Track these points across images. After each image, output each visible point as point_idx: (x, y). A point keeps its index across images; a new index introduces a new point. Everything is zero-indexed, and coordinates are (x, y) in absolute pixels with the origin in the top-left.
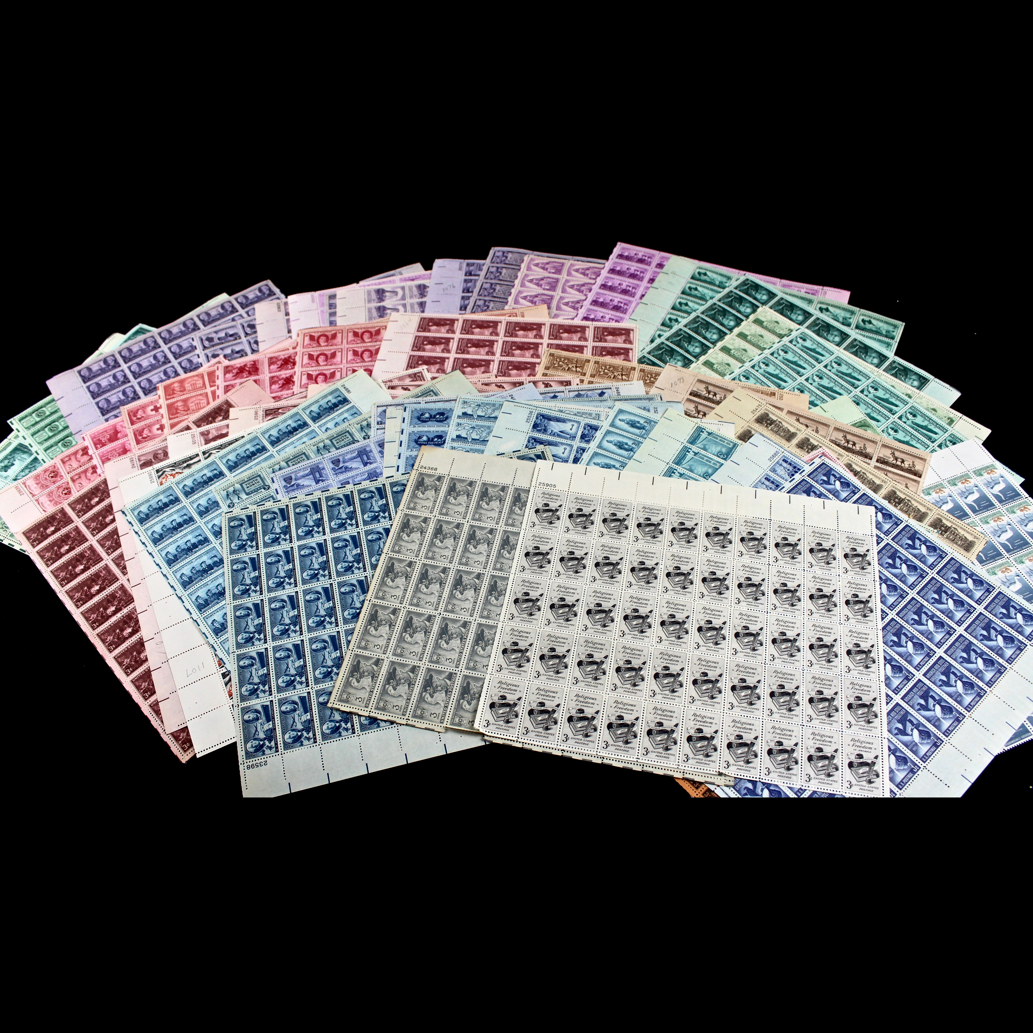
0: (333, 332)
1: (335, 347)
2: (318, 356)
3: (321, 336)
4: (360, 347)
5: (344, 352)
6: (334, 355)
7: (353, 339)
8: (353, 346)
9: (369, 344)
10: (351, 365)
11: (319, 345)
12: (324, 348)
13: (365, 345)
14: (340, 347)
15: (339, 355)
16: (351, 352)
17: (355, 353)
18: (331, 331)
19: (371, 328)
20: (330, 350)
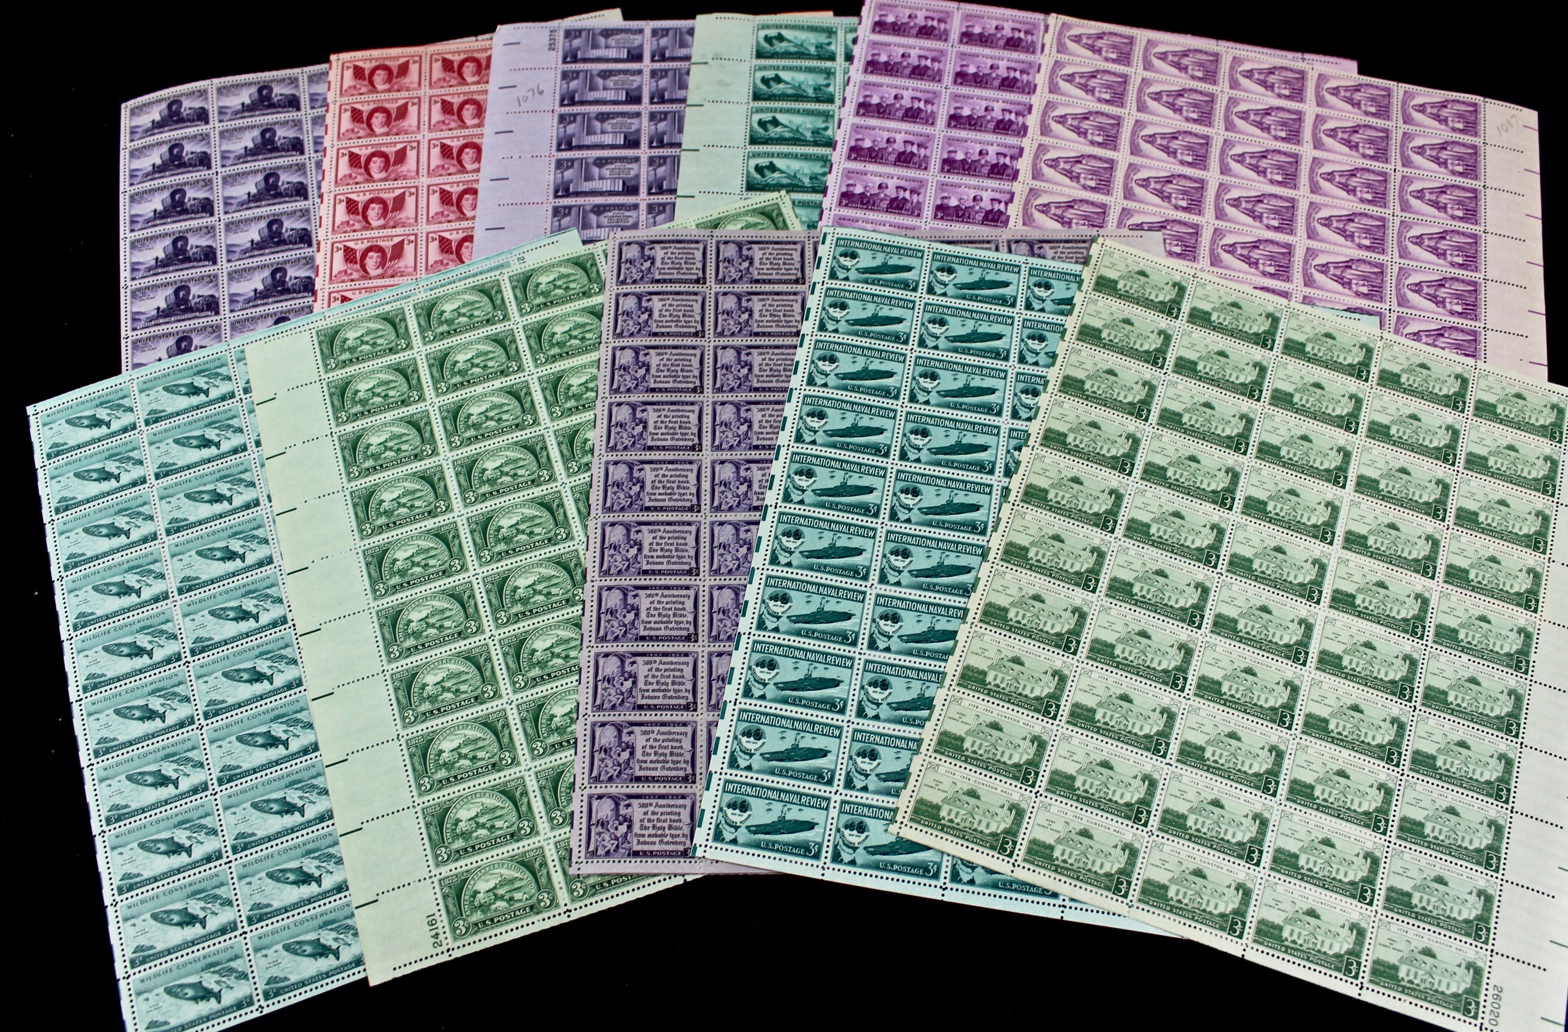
0: (402, 60)
1: (404, 94)
2: (371, 114)
3: (377, 68)
4: (455, 95)
5: (425, 106)
6: (402, 112)
7: (442, 76)
8: (443, 91)
9: (474, 88)
10: (438, 135)
11: (373, 89)
12: (382, 96)
13: (465, 89)
14: (414, 93)
15: (413, 110)
16: (439, 105)
17: (447, 107)
18: (398, 58)
19: (478, 51)
20: (397, 100)
